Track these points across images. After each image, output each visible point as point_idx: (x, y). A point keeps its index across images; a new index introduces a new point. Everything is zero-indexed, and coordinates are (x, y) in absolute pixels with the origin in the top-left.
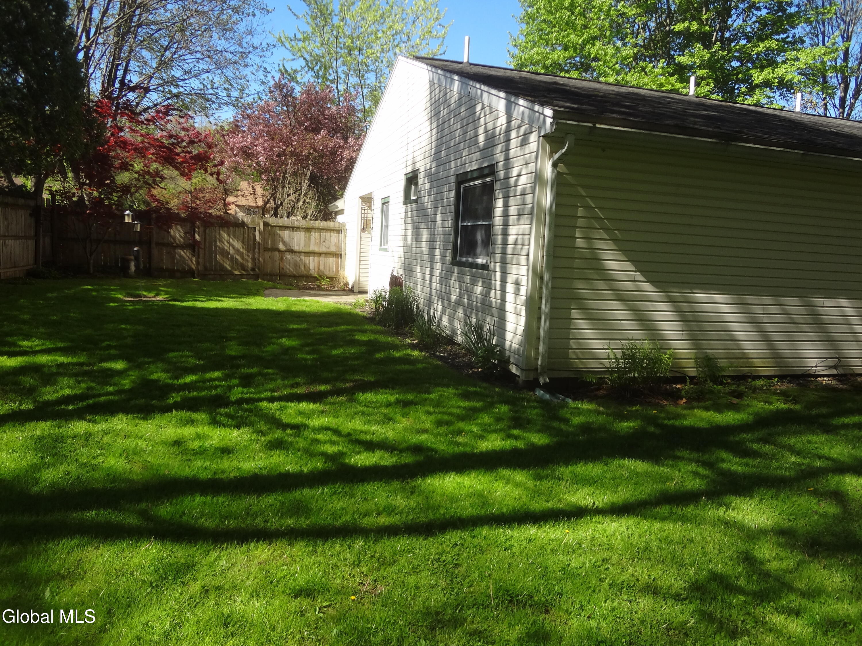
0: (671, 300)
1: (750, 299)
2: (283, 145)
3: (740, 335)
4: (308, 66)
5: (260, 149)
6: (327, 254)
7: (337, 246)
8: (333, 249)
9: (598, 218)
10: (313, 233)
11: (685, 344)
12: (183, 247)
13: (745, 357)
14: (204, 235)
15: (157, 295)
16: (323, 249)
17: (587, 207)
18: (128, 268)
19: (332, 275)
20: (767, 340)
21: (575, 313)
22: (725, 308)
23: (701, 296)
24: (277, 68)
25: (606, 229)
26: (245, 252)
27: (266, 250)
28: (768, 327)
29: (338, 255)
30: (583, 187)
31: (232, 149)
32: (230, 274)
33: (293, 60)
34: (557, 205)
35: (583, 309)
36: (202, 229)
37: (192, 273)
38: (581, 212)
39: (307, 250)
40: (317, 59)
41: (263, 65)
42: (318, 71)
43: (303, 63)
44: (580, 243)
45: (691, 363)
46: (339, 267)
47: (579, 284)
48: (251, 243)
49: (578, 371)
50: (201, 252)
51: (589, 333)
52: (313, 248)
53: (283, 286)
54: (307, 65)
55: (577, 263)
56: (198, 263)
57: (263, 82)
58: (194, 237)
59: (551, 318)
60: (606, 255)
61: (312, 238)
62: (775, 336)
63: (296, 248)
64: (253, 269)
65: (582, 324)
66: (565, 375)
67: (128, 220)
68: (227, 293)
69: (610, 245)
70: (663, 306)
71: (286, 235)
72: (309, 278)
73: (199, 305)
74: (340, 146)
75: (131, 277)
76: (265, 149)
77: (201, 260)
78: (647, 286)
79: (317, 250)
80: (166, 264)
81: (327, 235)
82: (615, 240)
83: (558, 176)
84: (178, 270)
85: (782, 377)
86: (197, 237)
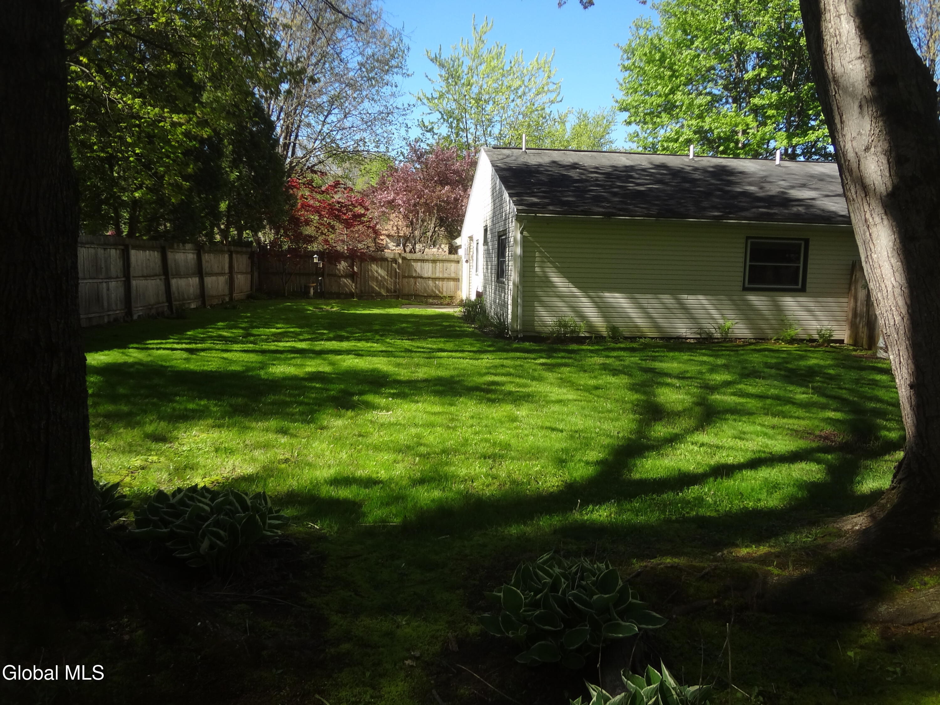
0: (589, 297)
1: (638, 296)
2: (418, 197)
3: (633, 315)
4: (444, 119)
5: (400, 202)
6: (449, 279)
7: (456, 273)
8: (453, 275)
9: (547, 257)
10: (438, 264)
11: (600, 319)
12: (346, 277)
13: (637, 327)
14: (360, 268)
15: (332, 308)
16: (446, 275)
17: (540, 252)
18: (309, 292)
19: (452, 294)
20: (651, 318)
21: (536, 304)
22: (622, 300)
23: (607, 294)
24: (417, 123)
25: (551, 262)
26: (389, 279)
27: (404, 277)
28: (651, 310)
29: (457, 280)
30: (538, 242)
31: (380, 202)
32: (379, 294)
33: (429, 114)
34: (523, 252)
35: (540, 301)
36: (359, 263)
37: (352, 295)
38: (537, 254)
39: (433, 277)
40: (450, 114)
41: (405, 122)
42: (451, 122)
43: (439, 116)
44: (537, 269)
45: (604, 329)
46: (458, 288)
47: (537, 289)
48: (393, 272)
49: (539, 332)
50: (359, 280)
51: (544, 314)
52: (438, 275)
53: (416, 303)
54: (442, 117)
55: (537, 279)
56: (356, 287)
57: (404, 139)
58: (353, 269)
59: (523, 306)
60: (552, 274)
61: (438, 268)
62: (655, 315)
63: (426, 275)
64: (395, 292)
65: (540, 309)
66: (533, 334)
67: (316, 261)
68: (376, 306)
69: (554, 270)
70: (584, 300)
71: (418, 266)
72: (436, 297)
73: (358, 312)
74: (460, 196)
75: (311, 298)
76: (404, 203)
77: (358, 286)
78: (575, 290)
79: (441, 276)
80: (334, 289)
81: (449, 265)
82: (556, 267)
83: (524, 239)
84: (342, 293)
85: (661, 338)
86: (355, 269)
